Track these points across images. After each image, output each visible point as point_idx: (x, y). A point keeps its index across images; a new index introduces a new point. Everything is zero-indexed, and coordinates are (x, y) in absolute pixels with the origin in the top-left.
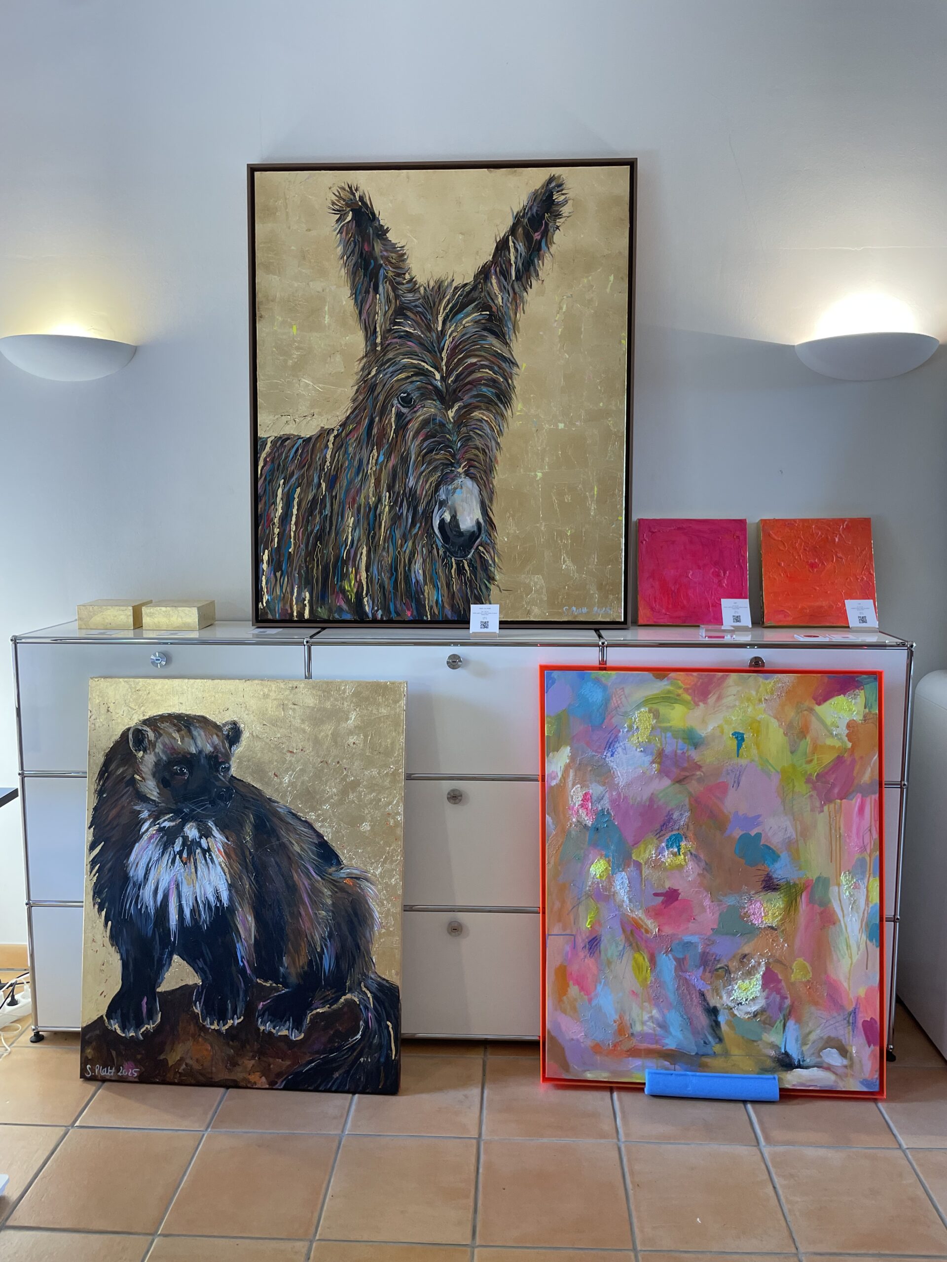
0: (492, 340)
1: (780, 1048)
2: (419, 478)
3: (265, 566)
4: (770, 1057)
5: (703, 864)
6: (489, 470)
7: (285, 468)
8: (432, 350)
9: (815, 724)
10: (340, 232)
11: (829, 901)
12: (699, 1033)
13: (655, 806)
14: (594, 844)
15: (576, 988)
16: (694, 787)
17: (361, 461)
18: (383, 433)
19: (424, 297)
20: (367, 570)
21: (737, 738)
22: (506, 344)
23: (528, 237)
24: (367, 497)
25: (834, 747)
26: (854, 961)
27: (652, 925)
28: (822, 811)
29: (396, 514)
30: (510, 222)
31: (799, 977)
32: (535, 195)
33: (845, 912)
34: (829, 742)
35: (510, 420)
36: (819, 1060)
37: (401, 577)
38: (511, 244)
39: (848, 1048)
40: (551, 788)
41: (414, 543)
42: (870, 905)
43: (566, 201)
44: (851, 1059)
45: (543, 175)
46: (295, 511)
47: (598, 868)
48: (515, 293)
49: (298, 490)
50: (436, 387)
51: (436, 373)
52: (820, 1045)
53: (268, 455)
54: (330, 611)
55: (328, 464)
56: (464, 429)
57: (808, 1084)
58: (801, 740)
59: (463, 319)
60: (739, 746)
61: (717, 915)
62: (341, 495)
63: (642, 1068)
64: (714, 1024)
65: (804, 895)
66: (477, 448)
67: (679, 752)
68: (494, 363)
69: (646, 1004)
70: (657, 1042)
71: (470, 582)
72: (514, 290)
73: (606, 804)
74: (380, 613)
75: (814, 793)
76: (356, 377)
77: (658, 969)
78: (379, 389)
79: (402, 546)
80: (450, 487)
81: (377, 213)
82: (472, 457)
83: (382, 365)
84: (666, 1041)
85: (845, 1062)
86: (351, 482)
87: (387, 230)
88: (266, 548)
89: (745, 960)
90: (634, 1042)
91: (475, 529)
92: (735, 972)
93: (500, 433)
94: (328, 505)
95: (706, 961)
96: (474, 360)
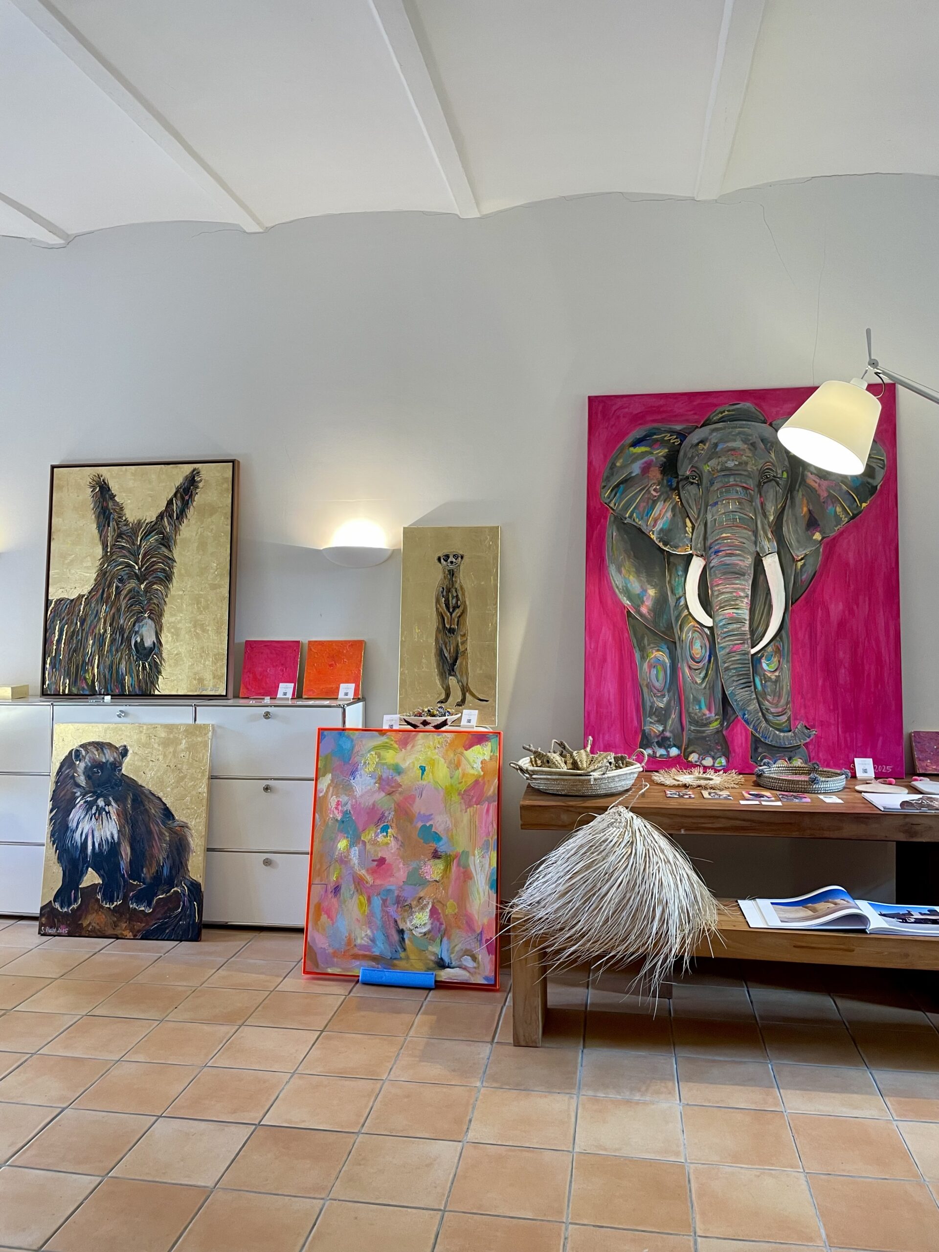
0: (164, 549)
1: (438, 955)
2: (125, 619)
3: (48, 666)
4: (432, 961)
5: (400, 843)
6: (161, 615)
7: (60, 615)
8: (134, 555)
9: (464, 761)
10: (93, 497)
11: (469, 865)
12: (393, 945)
13: (376, 809)
14: (341, 831)
15: (326, 916)
16: (397, 797)
17: (97, 611)
18: (109, 597)
19: (131, 528)
20: (98, 668)
21: (422, 769)
22: (171, 551)
23: (183, 498)
24: (99, 630)
25: (474, 775)
26: (482, 901)
27: (369, 879)
28: (466, 812)
29: (113, 638)
30: (174, 491)
31: (451, 911)
32: (187, 477)
33: (477, 872)
34: (472, 772)
35: (171, 589)
36: (460, 963)
37: (114, 671)
38: (174, 501)
39: (477, 956)
40: (320, 797)
41: (121, 653)
42: (492, 868)
43: (201, 481)
44: (478, 963)
45: (191, 467)
46: (64, 637)
47: (342, 844)
48: (175, 526)
49: (66, 626)
50: (135, 573)
51: (136, 566)
52: (461, 954)
53: (53, 608)
54: (78, 689)
55: (81, 613)
56: (148, 594)
57: (453, 978)
58: (456, 770)
59: (150, 539)
60: (423, 774)
61: (406, 874)
62: (87, 628)
63: (359, 967)
64: (401, 940)
65: (455, 861)
66: (155, 604)
67: (390, 777)
68: (164, 561)
69: (364, 927)
70: (369, 950)
71: (149, 674)
72: (175, 524)
73: (349, 807)
74: (103, 690)
75: (462, 801)
76: (97, 568)
77: (372, 906)
78: (108, 574)
79: (115, 655)
80: (141, 624)
81: (110, 487)
82: (152, 608)
83: (110, 562)
84: (374, 950)
85: (475, 965)
86: (92, 622)
87: (115, 496)
88: (49, 656)
89: (420, 901)
90: (356, 950)
91: (152, 646)
92: (414, 908)
93: (167, 596)
94: (80, 634)
95: (399, 901)
96: (155, 559)
